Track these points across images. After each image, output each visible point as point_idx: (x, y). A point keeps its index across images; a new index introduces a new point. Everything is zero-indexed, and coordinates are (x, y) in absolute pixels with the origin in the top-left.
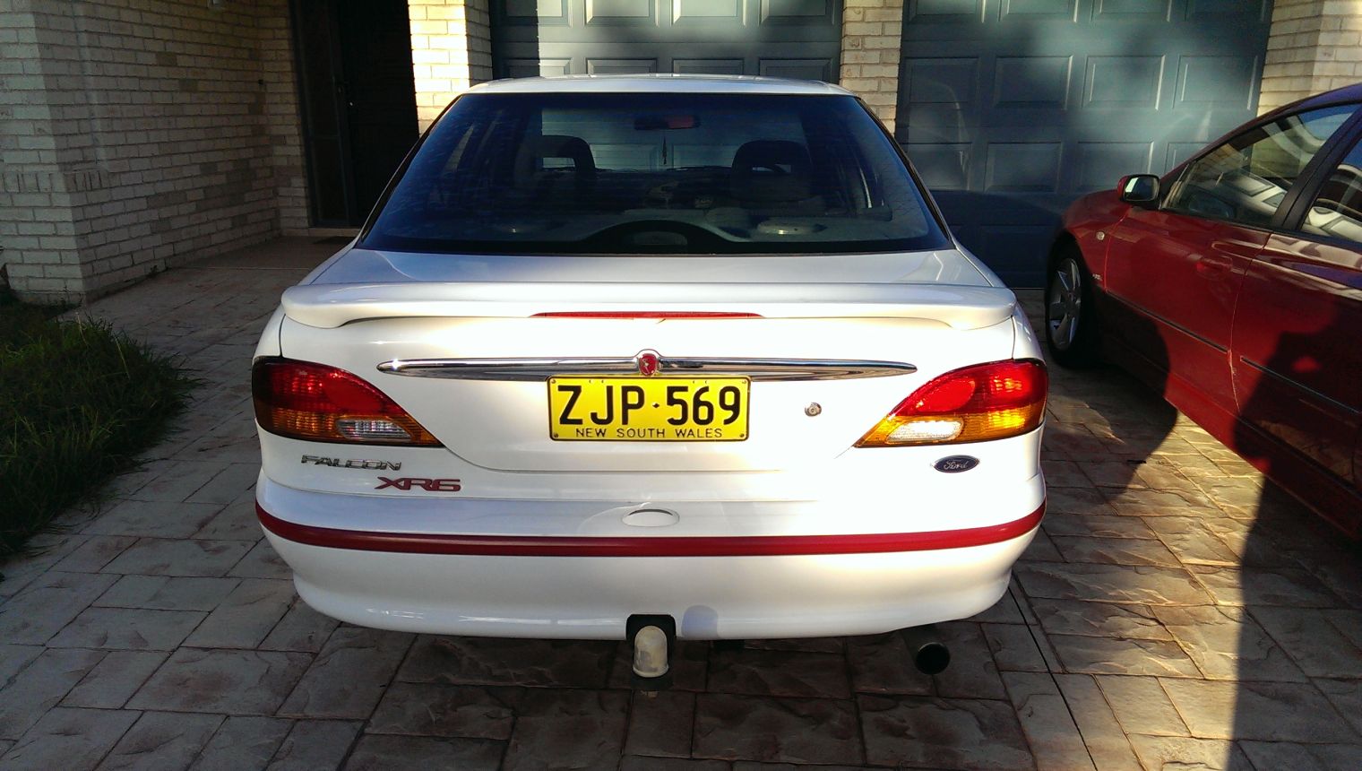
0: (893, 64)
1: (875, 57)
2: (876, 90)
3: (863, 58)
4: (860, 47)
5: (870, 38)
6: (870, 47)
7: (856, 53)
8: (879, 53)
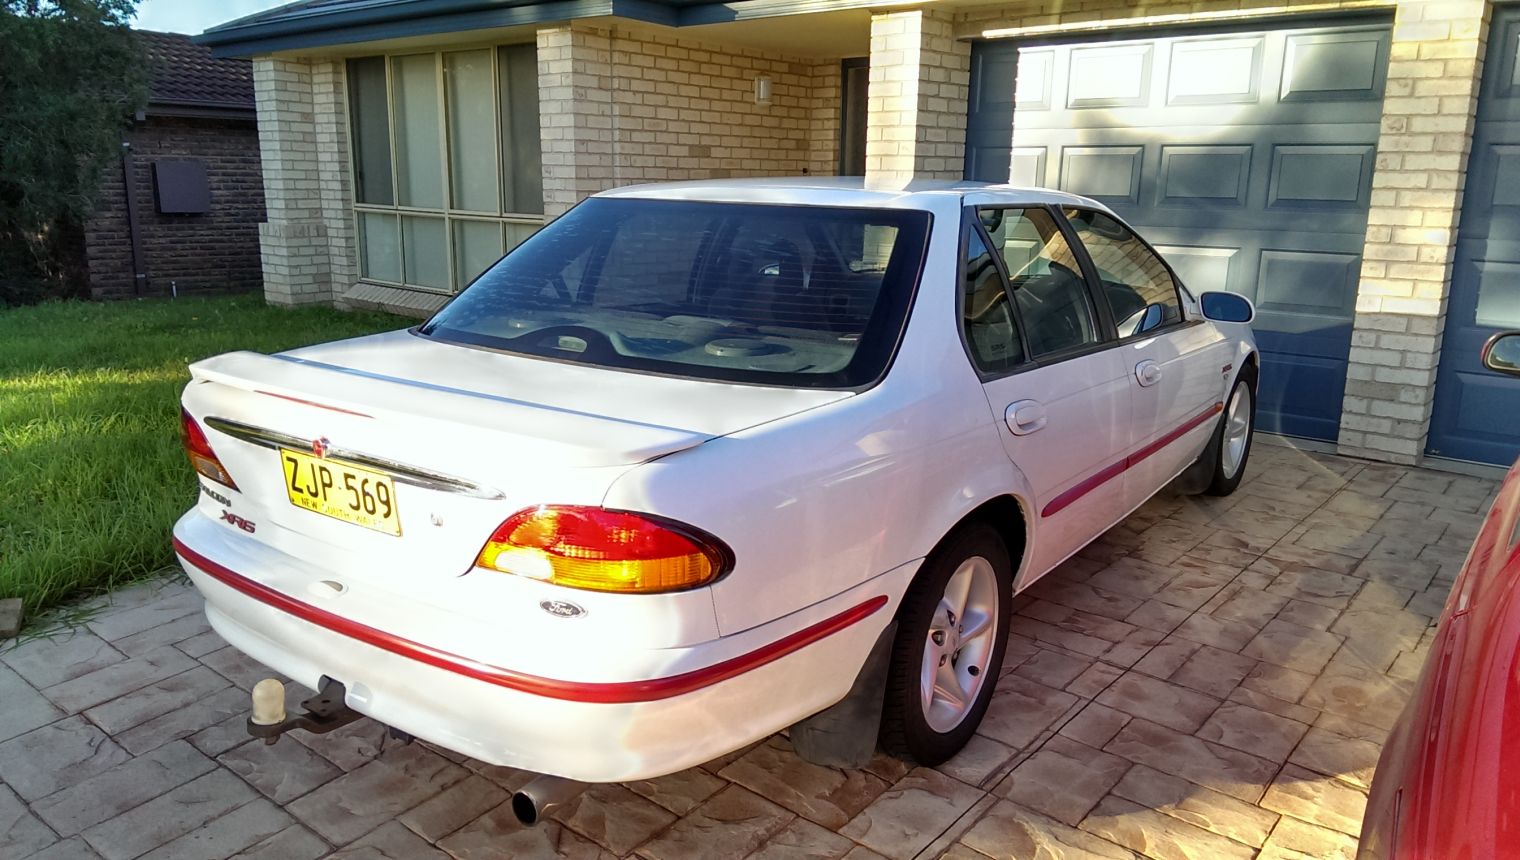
0: (1452, 152)
1: (1426, 143)
2: (1424, 186)
3: (1407, 145)
4: (1403, 131)
5: (1419, 118)
6: (1419, 130)
7: (1396, 138)
8: (1432, 138)
